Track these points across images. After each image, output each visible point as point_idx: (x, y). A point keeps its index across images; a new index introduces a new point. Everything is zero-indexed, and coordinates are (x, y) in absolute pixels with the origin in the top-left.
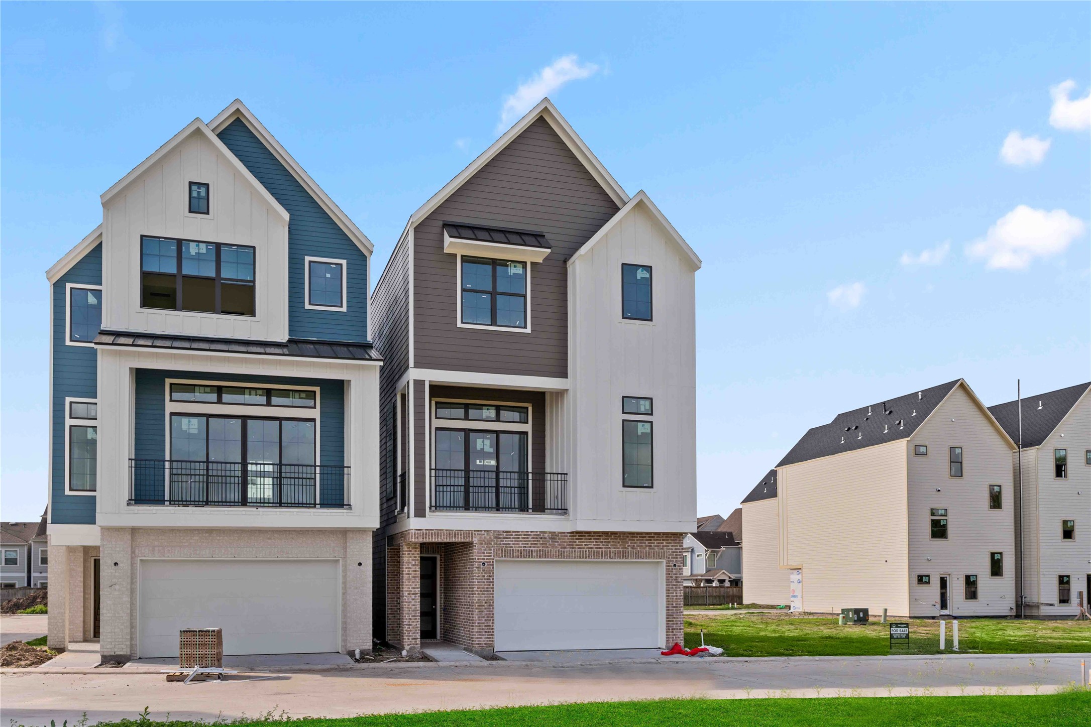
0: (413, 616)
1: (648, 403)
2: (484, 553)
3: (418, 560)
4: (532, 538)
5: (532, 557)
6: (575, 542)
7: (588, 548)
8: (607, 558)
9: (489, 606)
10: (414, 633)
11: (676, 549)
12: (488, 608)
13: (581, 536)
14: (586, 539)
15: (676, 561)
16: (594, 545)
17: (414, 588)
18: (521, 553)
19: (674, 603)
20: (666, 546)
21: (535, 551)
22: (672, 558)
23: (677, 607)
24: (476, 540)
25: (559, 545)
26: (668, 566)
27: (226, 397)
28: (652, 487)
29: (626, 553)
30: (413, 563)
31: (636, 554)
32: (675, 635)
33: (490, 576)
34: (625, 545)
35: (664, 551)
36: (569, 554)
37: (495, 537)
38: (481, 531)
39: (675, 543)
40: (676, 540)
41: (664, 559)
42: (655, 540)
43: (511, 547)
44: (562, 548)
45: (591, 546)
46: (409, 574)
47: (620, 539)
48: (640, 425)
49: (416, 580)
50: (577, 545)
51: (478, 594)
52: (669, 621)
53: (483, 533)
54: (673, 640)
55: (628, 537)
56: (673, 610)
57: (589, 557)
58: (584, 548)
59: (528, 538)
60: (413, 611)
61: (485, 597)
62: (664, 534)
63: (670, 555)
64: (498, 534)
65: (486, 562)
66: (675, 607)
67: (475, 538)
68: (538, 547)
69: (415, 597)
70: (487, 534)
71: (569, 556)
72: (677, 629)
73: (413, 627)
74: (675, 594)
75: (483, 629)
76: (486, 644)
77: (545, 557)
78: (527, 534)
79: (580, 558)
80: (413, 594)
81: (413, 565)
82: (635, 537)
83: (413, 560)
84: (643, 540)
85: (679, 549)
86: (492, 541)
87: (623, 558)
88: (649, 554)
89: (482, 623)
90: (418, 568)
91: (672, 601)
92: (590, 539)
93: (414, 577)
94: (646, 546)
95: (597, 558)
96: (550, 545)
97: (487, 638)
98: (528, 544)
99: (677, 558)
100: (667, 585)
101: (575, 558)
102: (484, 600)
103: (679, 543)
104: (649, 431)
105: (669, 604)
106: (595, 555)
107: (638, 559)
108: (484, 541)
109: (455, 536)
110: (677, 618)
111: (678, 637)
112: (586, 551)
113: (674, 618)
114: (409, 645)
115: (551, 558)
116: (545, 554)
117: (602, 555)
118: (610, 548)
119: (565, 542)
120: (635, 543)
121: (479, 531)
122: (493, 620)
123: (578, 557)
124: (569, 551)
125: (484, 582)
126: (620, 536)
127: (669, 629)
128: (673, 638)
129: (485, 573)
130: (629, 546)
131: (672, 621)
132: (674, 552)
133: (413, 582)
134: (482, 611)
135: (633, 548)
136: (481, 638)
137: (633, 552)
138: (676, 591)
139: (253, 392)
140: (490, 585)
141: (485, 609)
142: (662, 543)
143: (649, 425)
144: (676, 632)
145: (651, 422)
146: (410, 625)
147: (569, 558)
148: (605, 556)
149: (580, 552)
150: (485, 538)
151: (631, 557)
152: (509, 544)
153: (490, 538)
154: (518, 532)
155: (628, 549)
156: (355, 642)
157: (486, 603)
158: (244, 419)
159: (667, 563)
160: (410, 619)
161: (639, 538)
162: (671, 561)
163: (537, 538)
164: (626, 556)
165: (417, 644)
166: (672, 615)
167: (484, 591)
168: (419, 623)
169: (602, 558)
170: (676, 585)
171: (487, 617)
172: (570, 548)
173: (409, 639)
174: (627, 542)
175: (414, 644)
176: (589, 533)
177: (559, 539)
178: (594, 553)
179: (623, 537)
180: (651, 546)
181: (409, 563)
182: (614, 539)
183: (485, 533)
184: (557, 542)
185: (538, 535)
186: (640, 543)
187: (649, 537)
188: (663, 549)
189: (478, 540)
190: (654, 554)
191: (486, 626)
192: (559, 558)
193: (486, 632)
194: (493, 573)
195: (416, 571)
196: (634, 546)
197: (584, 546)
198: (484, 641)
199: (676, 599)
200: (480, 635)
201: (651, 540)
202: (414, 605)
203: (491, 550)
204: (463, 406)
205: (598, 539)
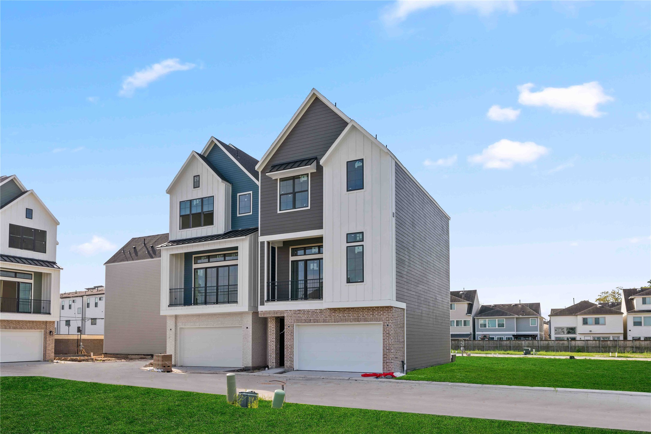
0: (272, 352)
1: (361, 235)
2: (289, 321)
3: (274, 325)
4: (311, 313)
5: (311, 323)
6: (332, 314)
7: (339, 317)
8: (349, 322)
9: (291, 347)
10: (272, 360)
11: (388, 316)
12: (291, 349)
13: (335, 311)
14: (338, 312)
15: (388, 322)
16: (342, 315)
17: (272, 339)
18: (306, 321)
19: (387, 347)
20: (382, 314)
21: (312, 320)
22: (386, 321)
23: (389, 350)
24: (285, 315)
25: (324, 316)
26: (384, 326)
27: (211, 260)
28: (363, 282)
29: (359, 319)
30: (273, 327)
31: (365, 319)
32: (388, 366)
33: (291, 333)
34: (359, 315)
35: (381, 317)
36: (329, 320)
37: (294, 313)
38: (288, 310)
39: (388, 312)
40: (389, 311)
41: (381, 322)
42: (376, 311)
43: (301, 318)
44: (325, 317)
45: (340, 316)
46: (270, 332)
47: (356, 312)
48: (356, 248)
49: (273, 335)
50: (333, 316)
51: (287, 341)
52: (384, 357)
53: (289, 311)
54: (387, 369)
55: (360, 310)
56: (387, 351)
57: (339, 321)
58: (336, 317)
59: (309, 313)
60: (272, 349)
61: (289, 343)
62: (381, 307)
63: (385, 319)
64: (295, 312)
65: (290, 326)
66: (388, 349)
67: (285, 314)
68: (314, 318)
69: (273, 343)
70: (290, 312)
71: (329, 322)
72: (389, 362)
73: (272, 357)
74: (388, 342)
75: (288, 359)
76: (290, 366)
77: (317, 323)
78: (308, 311)
79: (335, 322)
80: (272, 341)
81: (273, 328)
82: (364, 310)
83: (272, 325)
84: (369, 311)
85: (390, 316)
86: (292, 315)
87: (357, 322)
88: (372, 319)
89: (288, 356)
90: (274, 329)
91: (386, 346)
92: (340, 312)
93: (273, 333)
94: (370, 314)
95: (343, 322)
96: (319, 316)
97: (290, 363)
98: (309, 316)
99: (389, 321)
100: (383, 337)
101: (332, 322)
102: (289, 344)
103: (390, 312)
104: (362, 251)
105: (384, 348)
106: (342, 320)
107: (366, 322)
108: (289, 315)
109: (277, 314)
110: (389, 356)
111: (390, 367)
112: (337, 319)
113: (387, 356)
114: (270, 365)
115: (320, 323)
116: (317, 321)
117: (346, 321)
118: (350, 317)
119: (327, 314)
120: (365, 313)
121: (287, 311)
122: (293, 354)
123: (333, 322)
124: (329, 319)
125: (289, 336)
126: (356, 310)
127: (384, 362)
128: (387, 367)
129: (289, 331)
130: (361, 315)
131: (386, 357)
132: (387, 317)
133: (272, 336)
134: (288, 350)
135: (363, 316)
136: (288, 363)
137: (363, 318)
138: (389, 340)
139: (220, 256)
140: (291, 337)
141: (289, 349)
142: (380, 313)
143: (362, 247)
144: (389, 364)
145: (363, 245)
146: (271, 356)
147: (329, 323)
148: (347, 321)
149: (334, 319)
150: (289, 314)
151: (362, 321)
152: (300, 316)
153: (292, 314)
154: (304, 310)
155: (360, 316)
156: (245, 363)
157: (290, 346)
158: (217, 267)
159: (383, 324)
160: (271, 353)
161: (366, 310)
162: (385, 323)
163: (313, 313)
164: (359, 321)
165: (274, 365)
166: (386, 354)
167: (289, 340)
168: (275, 355)
169: (346, 322)
170: (388, 337)
171: (290, 353)
172: (329, 317)
173: (270, 363)
174: (360, 313)
175: (272, 365)
176: (339, 309)
177: (324, 313)
178: (342, 319)
179: (358, 310)
180: (373, 314)
181: (271, 327)
182: (353, 312)
183: (290, 311)
184: (323, 314)
185: (314, 311)
186: (367, 313)
187: (373, 309)
188: (380, 316)
189: (287, 315)
190: (375, 319)
191: (290, 357)
192: (324, 323)
193: (290, 360)
194: (293, 331)
195: (273, 330)
196: (364, 315)
197: (336, 316)
198: (289, 365)
199: (389, 345)
200: (287, 362)
201: (373, 311)
202: (273, 347)
203: (292, 319)
204: (303, 248)
205: (344, 312)
